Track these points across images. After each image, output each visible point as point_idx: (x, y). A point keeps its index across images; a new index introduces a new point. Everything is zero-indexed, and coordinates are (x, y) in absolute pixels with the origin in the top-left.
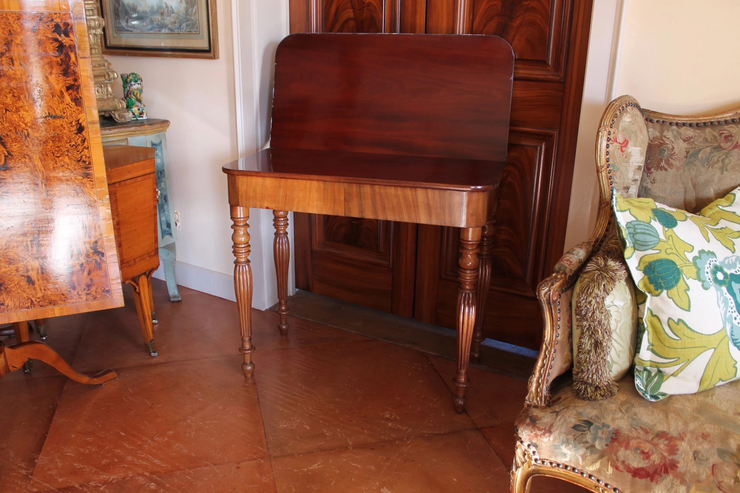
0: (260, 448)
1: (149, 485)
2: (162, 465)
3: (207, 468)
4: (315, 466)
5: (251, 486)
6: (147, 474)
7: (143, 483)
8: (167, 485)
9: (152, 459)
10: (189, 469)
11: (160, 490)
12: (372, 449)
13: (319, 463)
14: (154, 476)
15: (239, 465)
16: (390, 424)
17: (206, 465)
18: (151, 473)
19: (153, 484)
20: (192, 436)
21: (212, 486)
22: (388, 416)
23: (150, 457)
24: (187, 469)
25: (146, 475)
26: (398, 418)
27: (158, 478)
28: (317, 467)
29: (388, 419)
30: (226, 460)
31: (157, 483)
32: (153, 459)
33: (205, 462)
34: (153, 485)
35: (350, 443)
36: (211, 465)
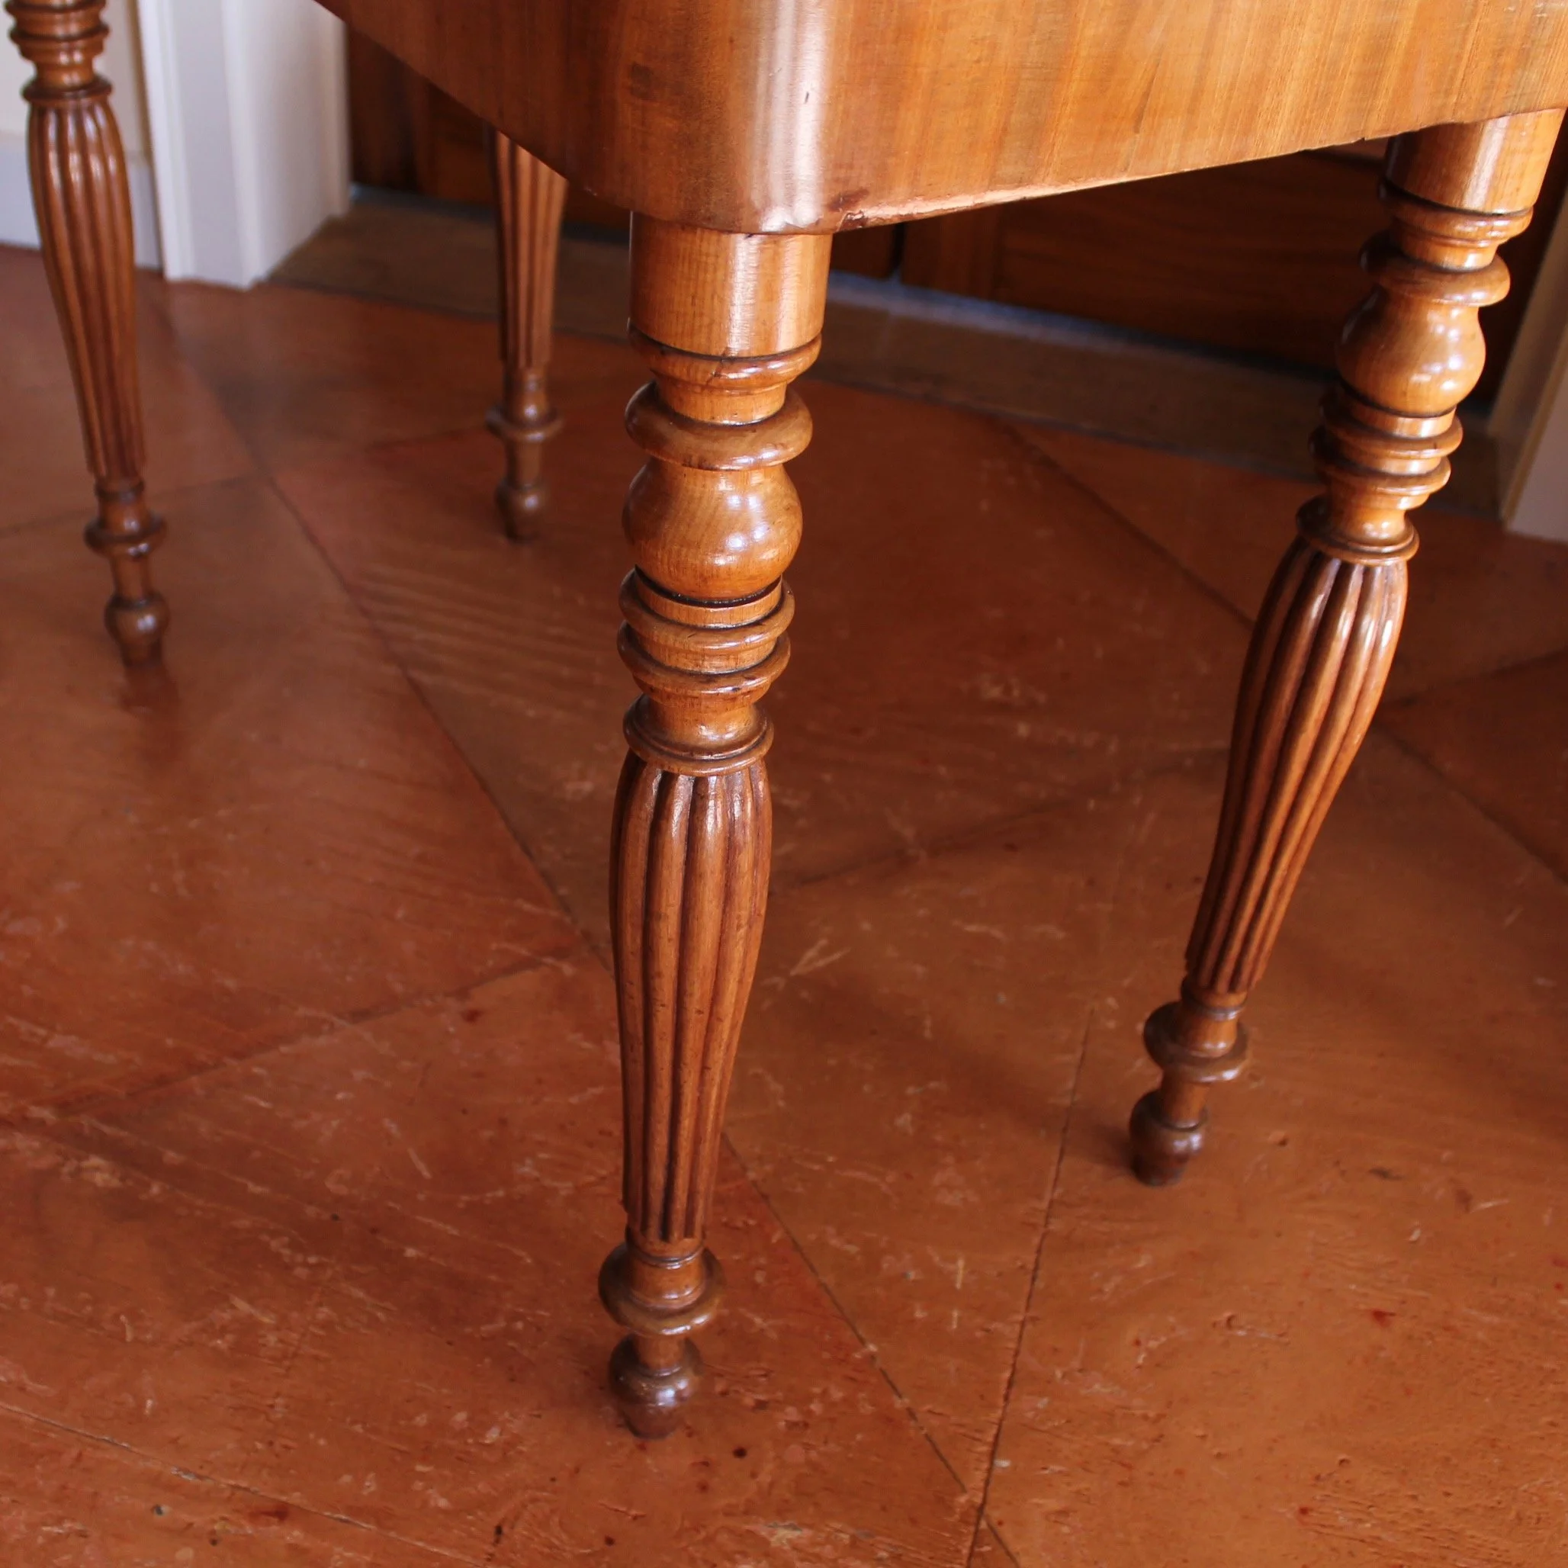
0: (527, 907)
1: (79, 1170)
2: (98, 1057)
3: (322, 1041)
4: (811, 961)
5: (574, 1100)
6: (47, 1114)
7: (46, 1162)
8: (171, 1156)
9: (33, 1034)
10: (239, 1055)
11: (148, 1186)
12: (1011, 847)
13: (823, 942)
14: (86, 1121)
15: (470, 1005)
16: (1023, 730)
17: (314, 1027)
18: (63, 1106)
19: (95, 1161)
20: (183, 892)
21: (392, 1127)
22: (995, 692)
23: (24, 1026)
24: (231, 1062)
25: (42, 1122)
26: (1041, 698)
27: (107, 1129)
28: (821, 963)
29: (1002, 707)
30: (399, 988)
31: (118, 1154)
32: (42, 1032)
33: (302, 1011)
34: (97, 1169)
35: (909, 832)
36: (338, 1022)
